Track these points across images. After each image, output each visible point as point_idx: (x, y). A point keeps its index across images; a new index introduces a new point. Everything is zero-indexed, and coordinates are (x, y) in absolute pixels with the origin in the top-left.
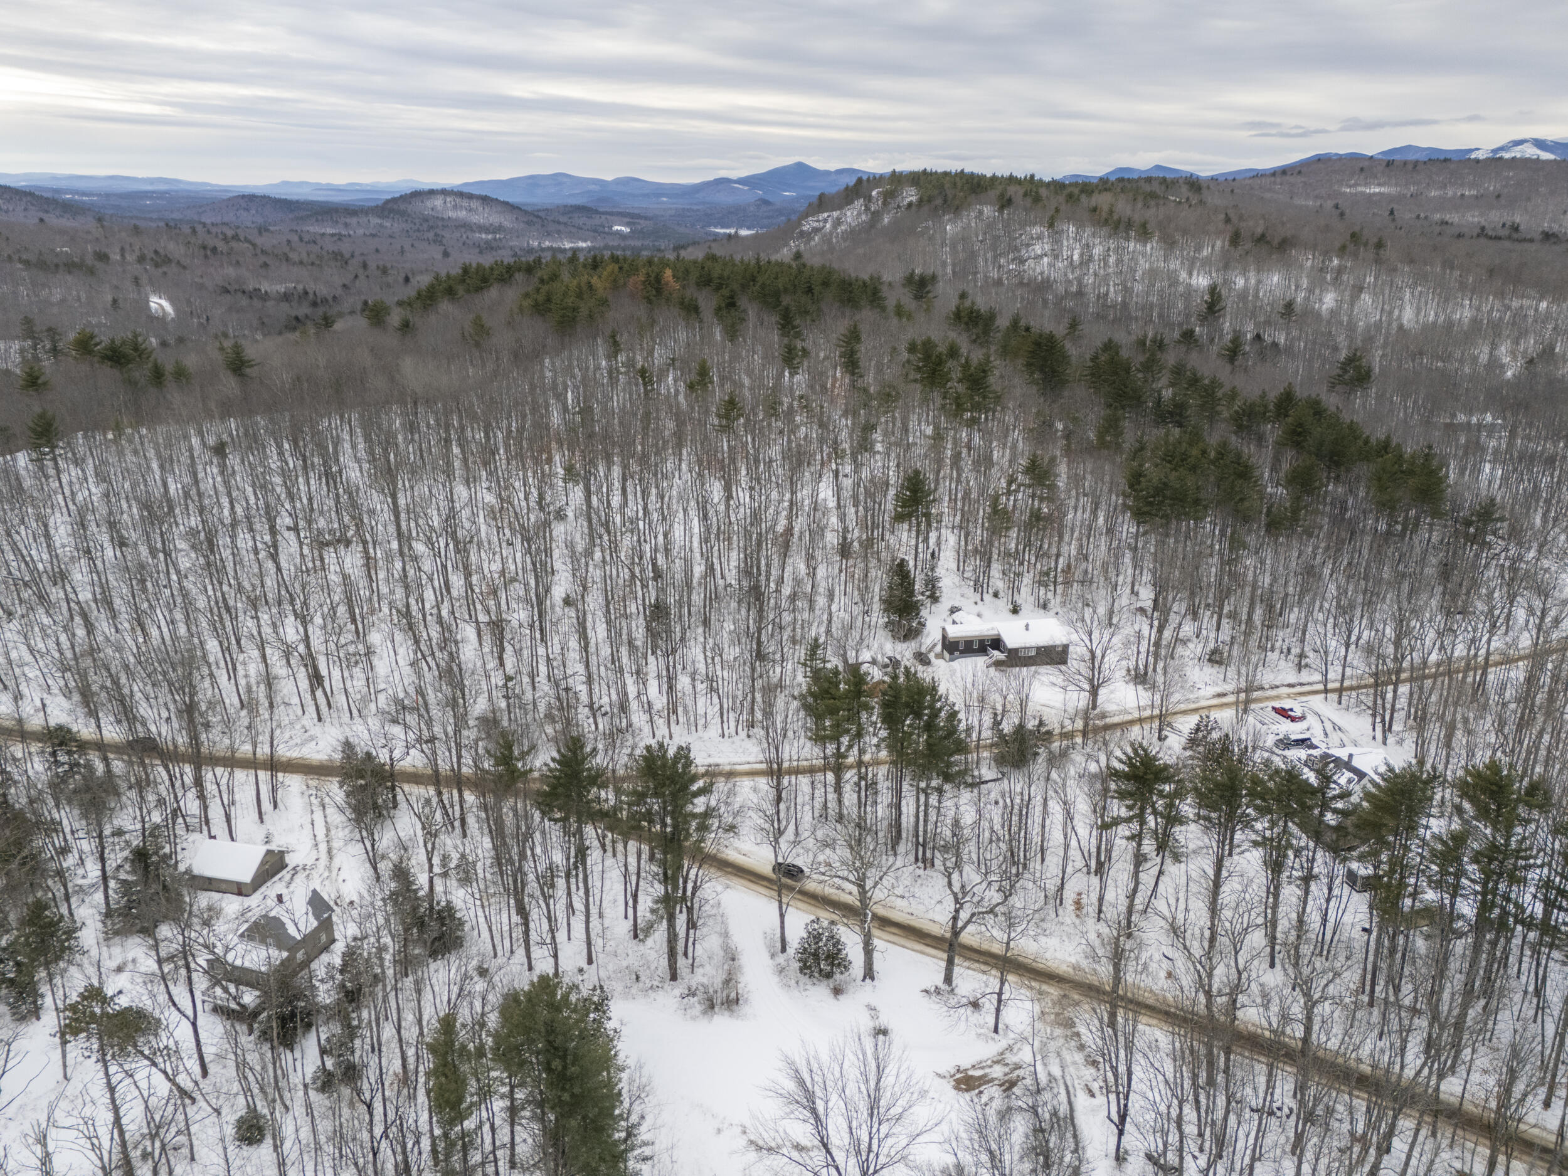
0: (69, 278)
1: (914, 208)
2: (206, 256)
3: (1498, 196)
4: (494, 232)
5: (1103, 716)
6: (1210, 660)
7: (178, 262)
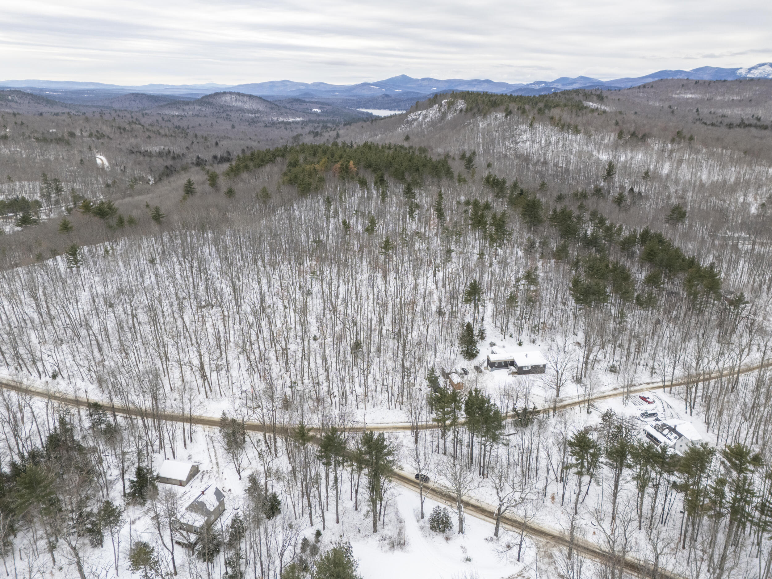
0: (58, 147)
1: (463, 113)
2: (121, 133)
3: (751, 101)
4: (255, 113)
5: (562, 400)
6: (611, 371)
7: (108, 137)
